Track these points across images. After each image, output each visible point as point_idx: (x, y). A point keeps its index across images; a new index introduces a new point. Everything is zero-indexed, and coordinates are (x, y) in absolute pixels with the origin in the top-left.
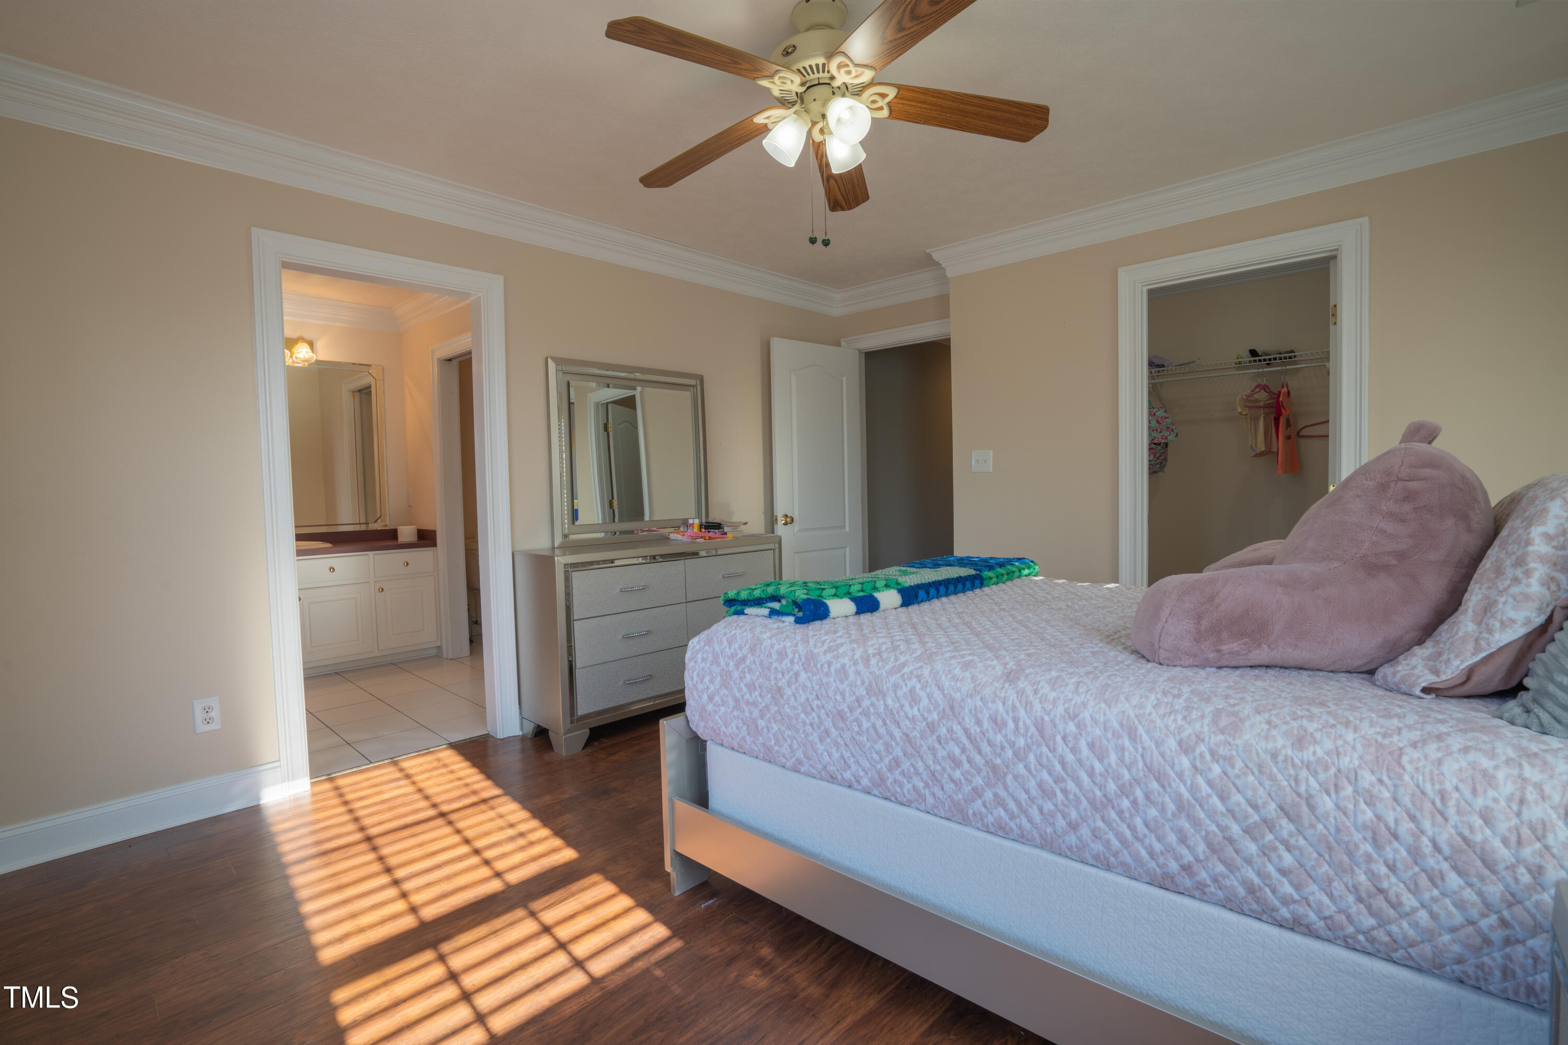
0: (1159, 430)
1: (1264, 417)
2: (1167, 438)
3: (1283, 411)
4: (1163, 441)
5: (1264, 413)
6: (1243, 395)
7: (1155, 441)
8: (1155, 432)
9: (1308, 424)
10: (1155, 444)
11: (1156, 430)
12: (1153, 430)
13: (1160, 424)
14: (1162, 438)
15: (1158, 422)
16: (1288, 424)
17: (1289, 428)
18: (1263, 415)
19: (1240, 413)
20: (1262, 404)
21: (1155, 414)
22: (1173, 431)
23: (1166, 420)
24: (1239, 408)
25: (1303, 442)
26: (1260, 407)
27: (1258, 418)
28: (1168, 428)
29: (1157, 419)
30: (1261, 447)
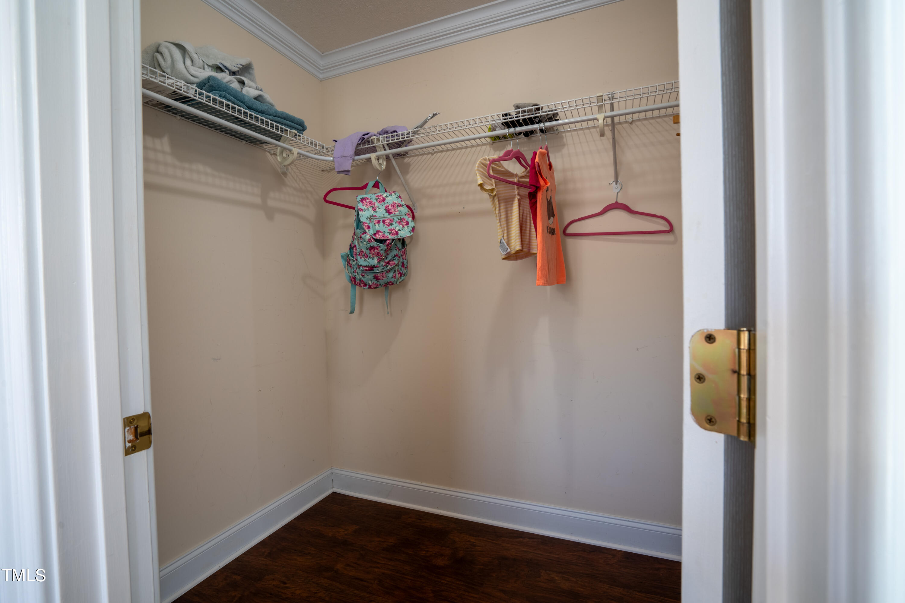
0: (387, 222)
1: (518, 199)
2: (397, 233)
3: (542, 182)
4: (390, 237)
5: (519, 194)
6: (485, 160)
7: (378, 237)
8: (381, 223)
9: (576, 218)
10: (376, 240)
11: (384, 222)
12: (379, 222)
13: (390, 213)
14: (390, 233)
15: (388, 211)
16: (551, 213)
17: (552, 218)
18: (517, 197)
19: (481, 185)
20: (516, 180)
21: (384, 200)
22: (407, 223)
23: (399, 209)
24: (479, 177)
25: (570, 241)
26: (513, 183)
27: (512, 200)
28: (402, 220)
29: (386, 207)
30: (516, 245)
